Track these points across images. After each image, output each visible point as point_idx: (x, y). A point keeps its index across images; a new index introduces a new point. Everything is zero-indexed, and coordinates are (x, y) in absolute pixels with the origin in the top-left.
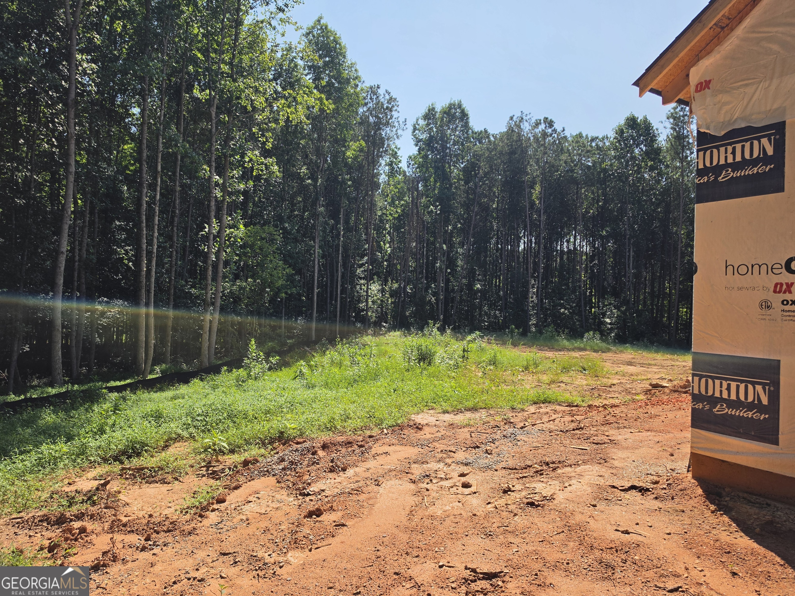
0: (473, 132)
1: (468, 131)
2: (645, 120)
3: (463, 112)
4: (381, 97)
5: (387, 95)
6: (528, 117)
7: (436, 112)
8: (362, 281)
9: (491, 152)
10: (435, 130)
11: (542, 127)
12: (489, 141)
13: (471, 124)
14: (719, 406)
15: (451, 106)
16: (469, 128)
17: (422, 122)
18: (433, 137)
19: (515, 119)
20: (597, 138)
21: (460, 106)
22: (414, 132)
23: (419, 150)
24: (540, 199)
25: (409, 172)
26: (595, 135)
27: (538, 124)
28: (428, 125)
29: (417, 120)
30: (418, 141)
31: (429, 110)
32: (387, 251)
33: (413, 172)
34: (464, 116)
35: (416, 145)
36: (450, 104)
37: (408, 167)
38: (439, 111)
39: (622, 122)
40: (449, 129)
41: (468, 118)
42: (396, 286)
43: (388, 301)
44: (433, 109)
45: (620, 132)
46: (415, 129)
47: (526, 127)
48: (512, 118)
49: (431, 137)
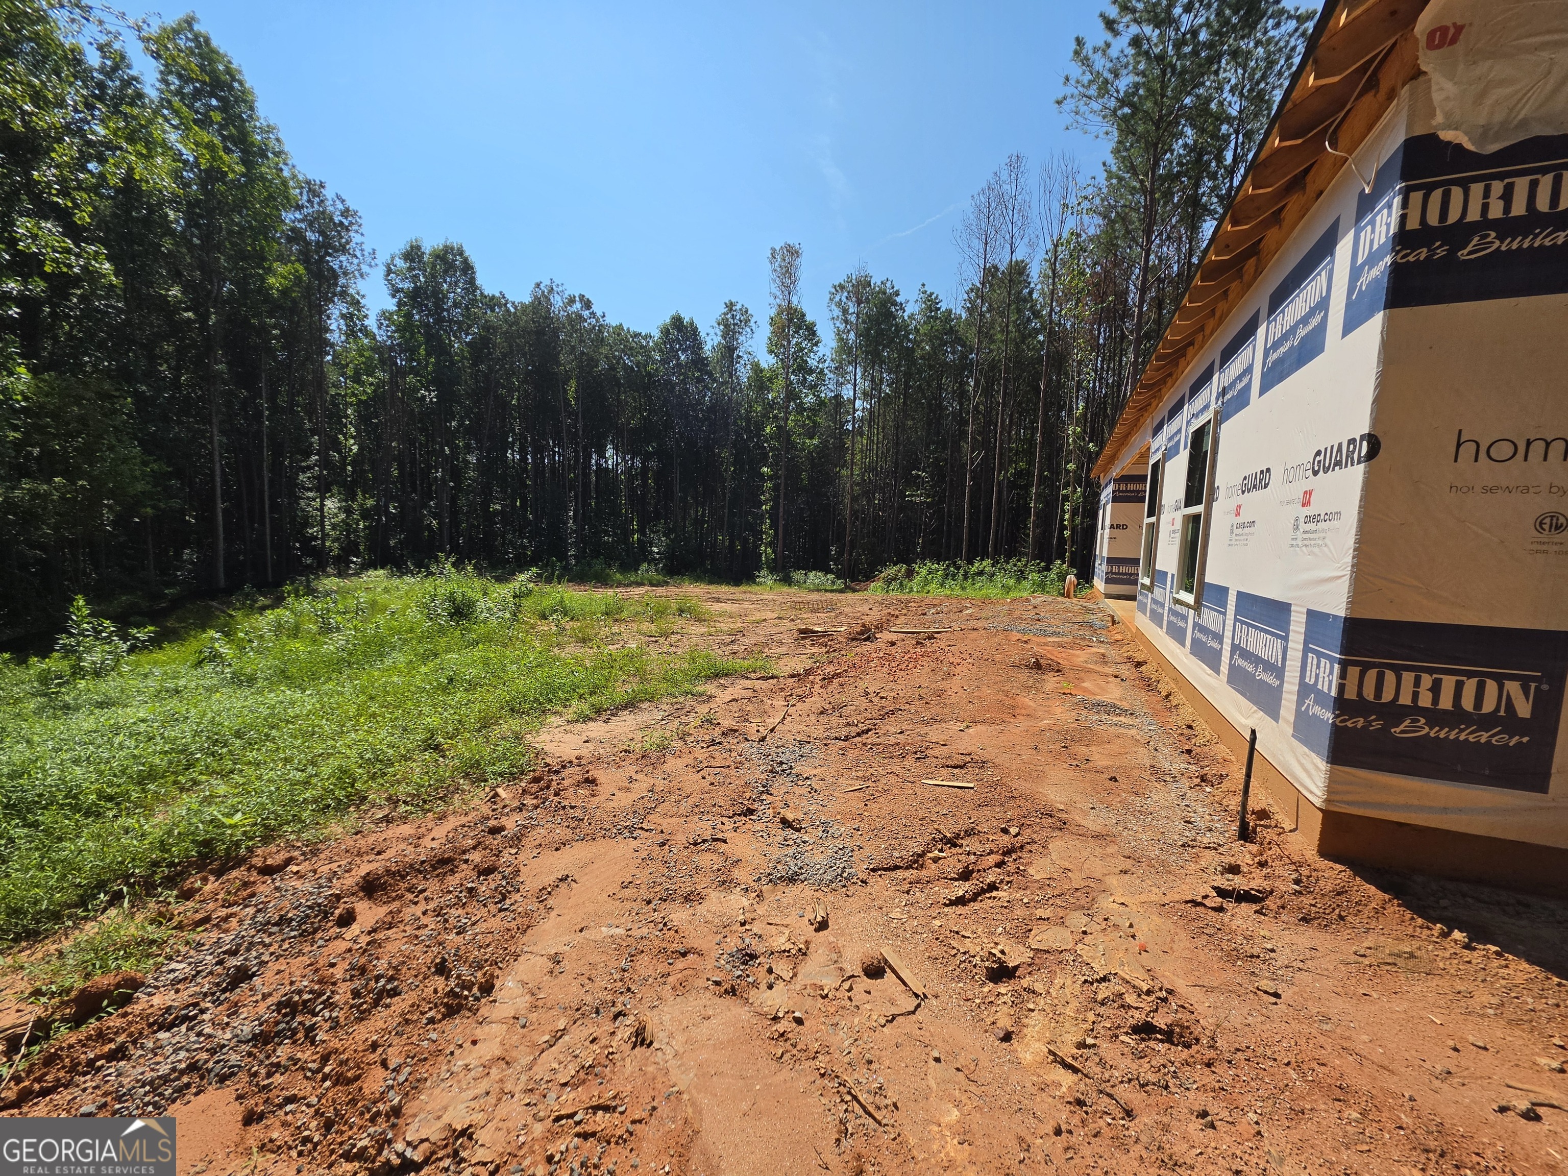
0: (482, 294)
1: (474, 291)
2: (692, 324)
3: (466, 261)
4: (328, 203)
5: (338, 202)
6: (560, 289)
7: (423, 253)
8: (310, 494)
9: (511, 326)
10: (422, 279)
11: (578, 305)
12: (508, 310)
13: (478, 282)
14: (1407, 723)
15: (448, 249)
16: (477, 288)
17: (401, 264)
18: (421, 287)
19: (542, 286)
20: (640, 334)
21: (461, 253)
22: (388, 275)
23: (400, 304)
24: (577, 400)
25: (381, 336)
26: (638, 330)
27: (572, 301)
28: (410, 269)
29: (393, 258)
30: (395, 291)
31: (412, 247)
32: (351, 450)
33: (388, 337)
34: (467, 268)
35: (394, 296)
36: (446, 246)
37: (379, 328)
38: (427, 252)
39: (668, 321)
40: (445, 282)
41: (474, 273)
42: (370, 503)
43: (358, 525)
44: (418, 248)
45: (665, 332)
46: (389, 271)
47: (557, 302)
48: (538, 285)
49: (416, 288)
